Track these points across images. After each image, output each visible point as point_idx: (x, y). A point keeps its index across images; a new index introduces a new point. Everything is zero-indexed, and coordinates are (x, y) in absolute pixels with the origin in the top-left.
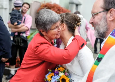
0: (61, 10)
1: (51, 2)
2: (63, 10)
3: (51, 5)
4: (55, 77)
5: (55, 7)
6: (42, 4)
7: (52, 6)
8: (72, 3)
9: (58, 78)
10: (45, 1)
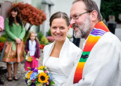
0: (34, 11)
1: (23, 2)
2: (36, 10)
3: (23, 5)
4: (33, 74)
5: (28, 8)
6: (13, 4)
7: (25, 6)
8: (44, 3)
9: (36, 75)
10: (16, 1)
